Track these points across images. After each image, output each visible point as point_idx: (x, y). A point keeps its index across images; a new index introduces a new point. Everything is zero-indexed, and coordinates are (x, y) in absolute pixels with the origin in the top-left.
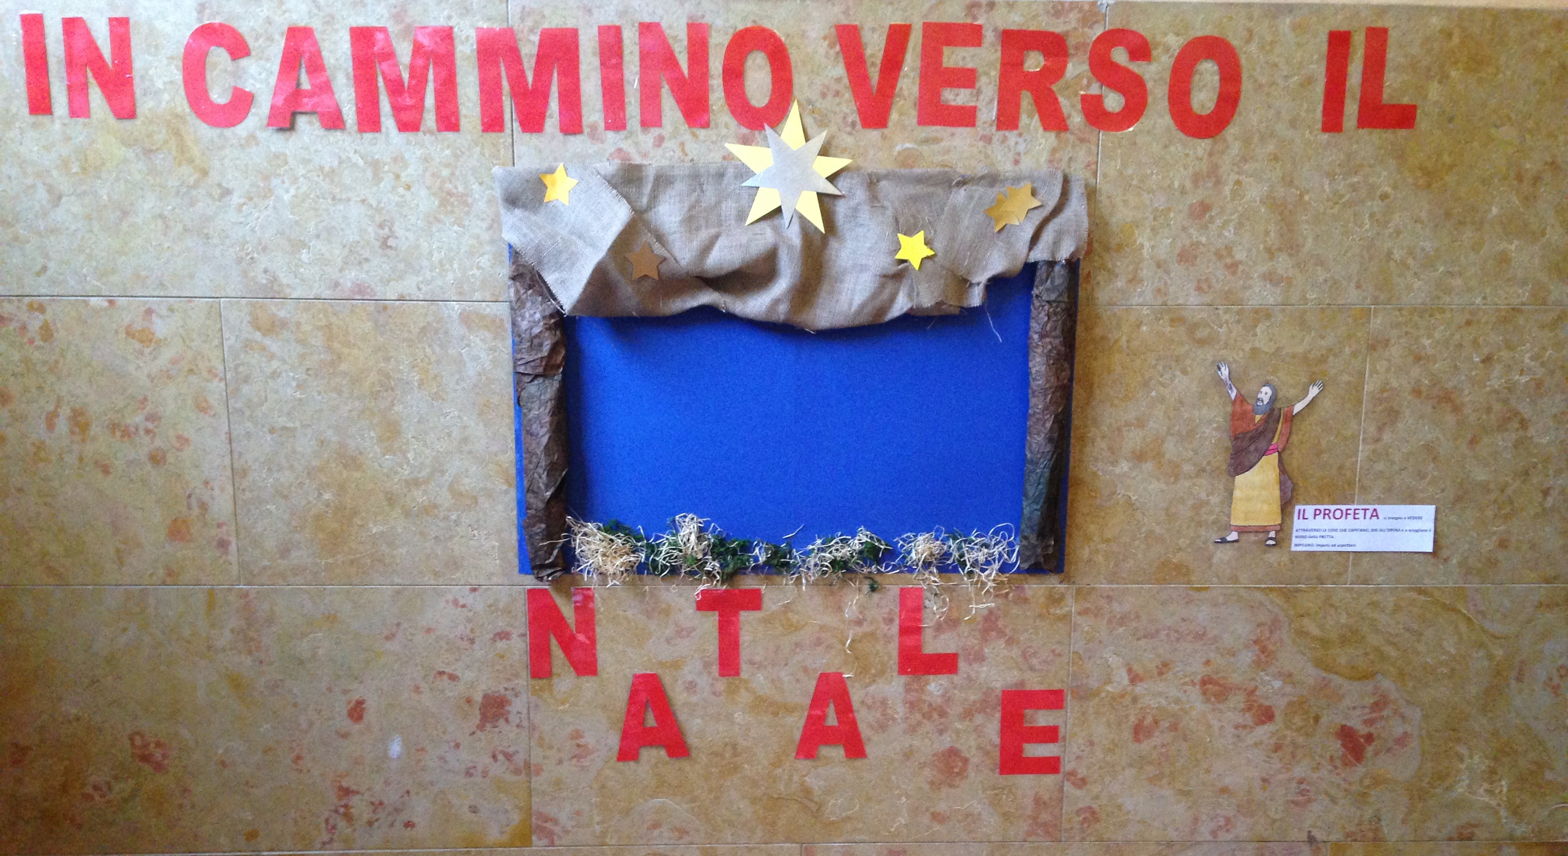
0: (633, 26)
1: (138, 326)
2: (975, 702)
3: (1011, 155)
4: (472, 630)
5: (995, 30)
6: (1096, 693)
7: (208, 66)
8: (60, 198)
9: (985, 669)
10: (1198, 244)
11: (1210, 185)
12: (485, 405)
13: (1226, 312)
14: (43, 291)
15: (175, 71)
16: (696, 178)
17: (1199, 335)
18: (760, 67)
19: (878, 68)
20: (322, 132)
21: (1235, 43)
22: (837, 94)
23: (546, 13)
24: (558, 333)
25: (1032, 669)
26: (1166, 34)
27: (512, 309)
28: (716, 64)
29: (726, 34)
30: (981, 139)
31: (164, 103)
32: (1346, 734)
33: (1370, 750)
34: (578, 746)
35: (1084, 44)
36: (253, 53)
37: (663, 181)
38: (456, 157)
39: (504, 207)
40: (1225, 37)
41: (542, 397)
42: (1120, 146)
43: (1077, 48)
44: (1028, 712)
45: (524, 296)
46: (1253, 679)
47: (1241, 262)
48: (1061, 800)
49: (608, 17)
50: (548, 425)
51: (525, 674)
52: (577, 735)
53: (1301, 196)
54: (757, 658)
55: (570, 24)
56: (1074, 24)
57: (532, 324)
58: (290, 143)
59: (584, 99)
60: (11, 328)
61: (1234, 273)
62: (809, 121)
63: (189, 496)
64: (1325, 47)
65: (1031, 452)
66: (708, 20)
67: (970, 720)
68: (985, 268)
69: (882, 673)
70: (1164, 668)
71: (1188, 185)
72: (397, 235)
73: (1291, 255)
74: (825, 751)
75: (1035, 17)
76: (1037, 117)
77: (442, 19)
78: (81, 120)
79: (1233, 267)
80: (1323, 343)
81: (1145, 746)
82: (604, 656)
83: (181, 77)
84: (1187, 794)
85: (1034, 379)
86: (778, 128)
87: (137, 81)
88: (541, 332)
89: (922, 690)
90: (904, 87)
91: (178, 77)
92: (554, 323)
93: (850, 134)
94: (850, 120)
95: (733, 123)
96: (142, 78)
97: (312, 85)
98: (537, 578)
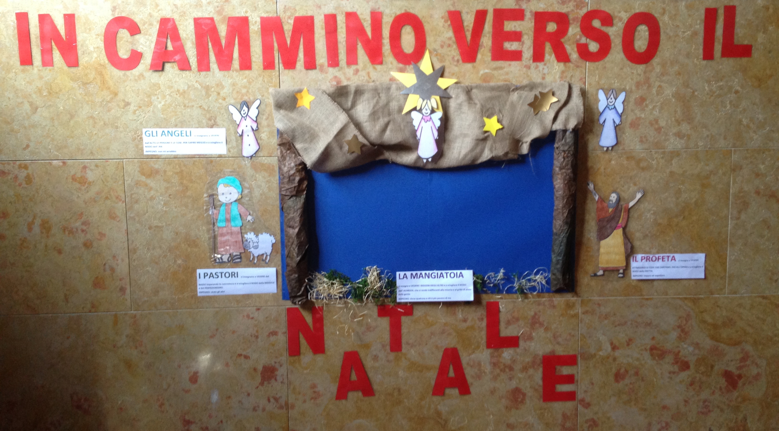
0: (343, 14)
1: (79, 175)
2: (528, 362)
3: (540, 75)
4: (257, 331)
5: (531, 12)
6: (593, 356)
7: (118, 38)
8: (37, 108)
9: (533, 344)
10: (639, 118)
11: (645, 88)
12: (265, 211)
13: (656, 153)
14: (28, 158)
15: (100, 42)
16: (376, 91)
17: (641, 165)
18: (409, 33)
19: (470, 32)
20: (179, 72)
21: (656, 15)
22: (449, 46)
23: (297, 8)
24: (303, 173)
25: (558, 343)
26: (620, 12)
27: (279, 161)
28: (386, 32)
29: (391, 16)
30: (524, 67)
31: (94, 58)
32: (728, 375)
33: (740, 383)
34: (315, 392)
35: (577, 18)
36: (142, 32)
37: (359, 92)
38: (250, 83)
39: (275, 109)
40: (651, 12)
41: (295, 207)
42: (597, 69)
43: (574, 20)
44: (558, 367)
45: (285, 154)
46: (678, 347)
47: (663, 127)
48: (576, 415)
49: (329, 10)
50: (298, 222)
51: (285, 354)
52: (314, 386)
53: (693, 92)
54: (411, 341)
55: (310, 14)
56: (572, 8)
57: (289, 169)
58: (162, 78)
59: (317, 51)
60: (9, 177)
61: (659, 133)
62: (435, 59)
63: (105, 265)
64: (703, 17)
65: (556, 229)
66: (381, 10)
67: (526, 372)
68: (529, 134)
69: (478, 347)
70: (629, 342)
71: (634, 88)
72: (218, 124)
73: (689, 123)
74: (448, 391)
75: (551, 5)
76: (553, 55)
77: (242, 13)
78: (49, 68)
79: (659, 130)
80: (707, 168)
81: (621, 385)
82: (329, 343)
83: (103, 45)
84: (645, 410)
85: (557, 191)
86: (418, 64)
87: (79, 47)
88: (294, 173)
89: (500, 356)
90: (484, 42)
91: (102, 45)
92: (302, 168)
93: (456, 66)
94: (456, 59)
95: (395, 62)
96: (82, 45)
97: (173, 47)
98: (293, 303)
